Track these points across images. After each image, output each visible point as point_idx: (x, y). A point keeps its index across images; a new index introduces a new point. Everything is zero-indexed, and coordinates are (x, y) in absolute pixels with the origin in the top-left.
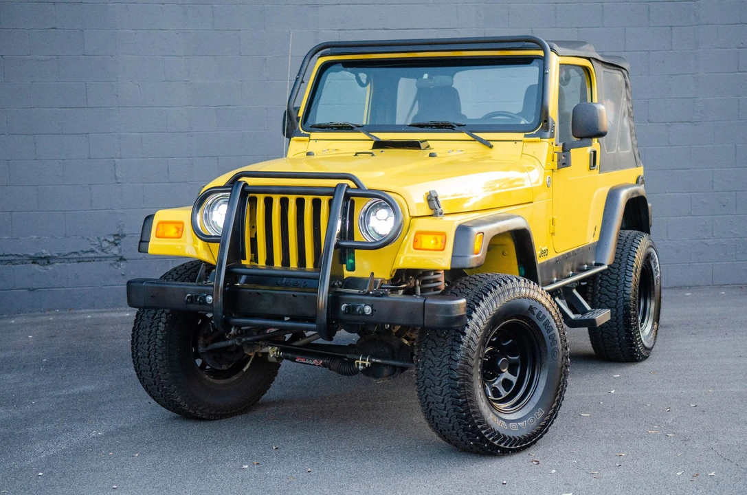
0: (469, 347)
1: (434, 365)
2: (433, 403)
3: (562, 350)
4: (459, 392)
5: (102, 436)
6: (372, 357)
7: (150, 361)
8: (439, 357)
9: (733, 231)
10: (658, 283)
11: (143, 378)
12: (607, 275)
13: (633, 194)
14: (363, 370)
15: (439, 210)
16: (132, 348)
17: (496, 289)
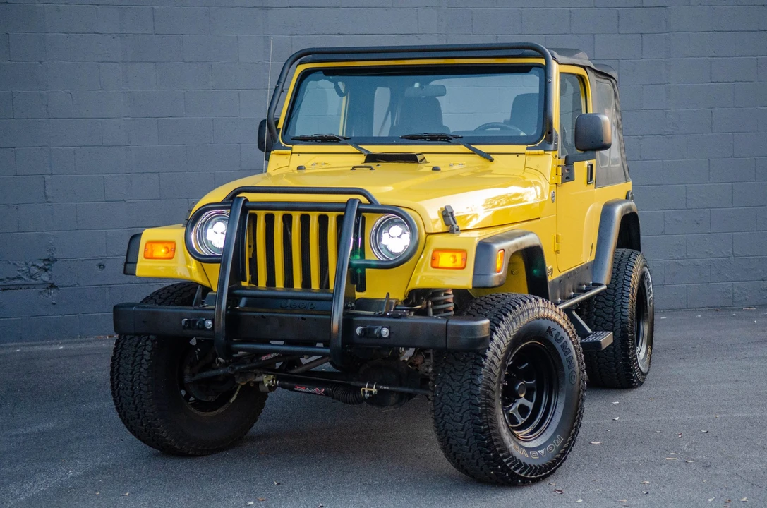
5: (79, 476)
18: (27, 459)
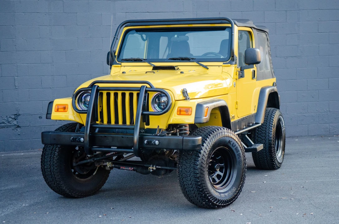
0: (203, 159)
1: (187, 167)
2: (186, 185)
3: (243, 161)
4: (198, 179)
5: (27, 206)
6: (156, 165)
7: (51, 170)
8: (189, 164)
9: (317, 109)
10: (284, 133)
11: (47, 179)
12: (261, 128)
13: (272, 90)
14: (152, 171)
15: (188, 97)
16: (41, 165)
17: (214, 133)
18: (5, 200)
